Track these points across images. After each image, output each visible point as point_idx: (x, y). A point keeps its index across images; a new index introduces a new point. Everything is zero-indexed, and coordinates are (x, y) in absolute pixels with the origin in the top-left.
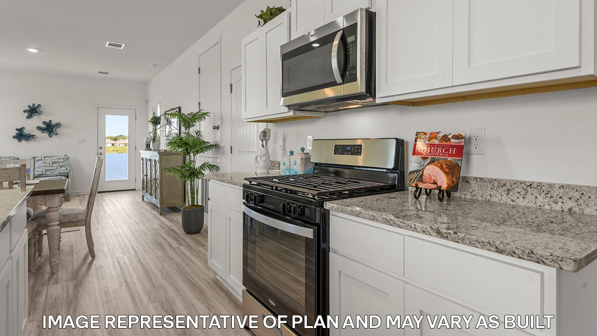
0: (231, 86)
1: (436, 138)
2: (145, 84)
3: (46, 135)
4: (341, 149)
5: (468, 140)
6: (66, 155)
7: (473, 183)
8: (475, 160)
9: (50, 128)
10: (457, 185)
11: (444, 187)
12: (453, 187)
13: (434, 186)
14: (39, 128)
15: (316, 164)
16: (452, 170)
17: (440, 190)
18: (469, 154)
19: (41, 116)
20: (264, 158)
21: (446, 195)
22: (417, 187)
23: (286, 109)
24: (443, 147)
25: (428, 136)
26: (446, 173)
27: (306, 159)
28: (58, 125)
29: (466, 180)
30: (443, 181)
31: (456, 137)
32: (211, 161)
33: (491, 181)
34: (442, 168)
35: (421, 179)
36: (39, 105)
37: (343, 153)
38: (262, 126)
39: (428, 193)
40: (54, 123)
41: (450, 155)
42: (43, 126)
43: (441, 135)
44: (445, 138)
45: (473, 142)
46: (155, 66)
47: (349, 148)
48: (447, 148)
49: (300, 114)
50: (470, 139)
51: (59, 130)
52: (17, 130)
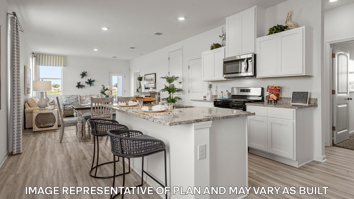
0: (189, 66)
1: (273, 87)
2: (129, 61)
3: (89, 85)
4: (243, 91)
5: (281, 88)
6: (98, 95)
7: (283, 99)
8: (283, 93)
9: (90, 82)
10: (279, 99)
11: (275, 99)
12: (278, 99)
13: (273, 99)
14: (86, 82)
15: (233, 95)
16: (277, 95)
17: (275, 100)
18: (281, 91)
19: (87, 77)
20: (210, 94)
21: (276, 101)
22: (268, 99)
23: (224, 78)
24: (275, 89)
25: (271, 87)
26: (276, 96)
27: (229, 94)
28: (94, 81)
29: (281, 98)
30: (275, 98)
31: (278, 87)
32: (179, 96)
33: (287, 98)
34: (275, 95)
35: (269, 98)
36: (86, 72)
37: (243, 92)
38: (210, 83)
39: (271, 101)
40: (92, 80)
41: (277, 92)
42: (88, 81)
43: (274, 86)
44: (275, 87)
45: (283, 88)
46: (141, 54)
47: (246, 90)
48: (276, 90)
49: (228, 79)
50: (282, 87)
51: (94, 83)
52: (77, 83)
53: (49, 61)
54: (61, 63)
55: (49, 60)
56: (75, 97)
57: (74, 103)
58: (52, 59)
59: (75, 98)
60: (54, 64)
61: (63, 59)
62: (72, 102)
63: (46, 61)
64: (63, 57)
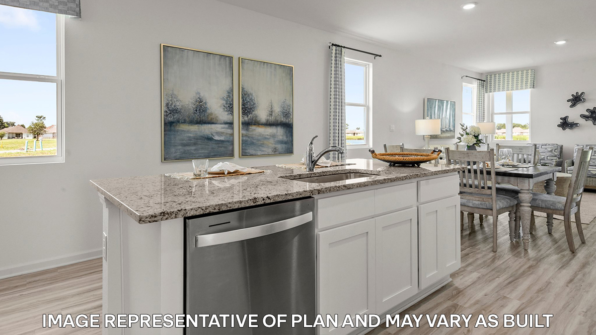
3: (590, 122)
14: (583, 116)
19: (585, 104)
36: (583, 93)
42: (587, 113)
52: (561, 119)
53: (506, 83)
54: (527, 82)
55: (506, 81)
56: (550, 147)
57: (546, 159)
58: (510, 78)
59: (550, 149)
60: (515, 86)
61: (530, 73)
62: (543, 157)
63: (501, 83)
64: (530, 71)
